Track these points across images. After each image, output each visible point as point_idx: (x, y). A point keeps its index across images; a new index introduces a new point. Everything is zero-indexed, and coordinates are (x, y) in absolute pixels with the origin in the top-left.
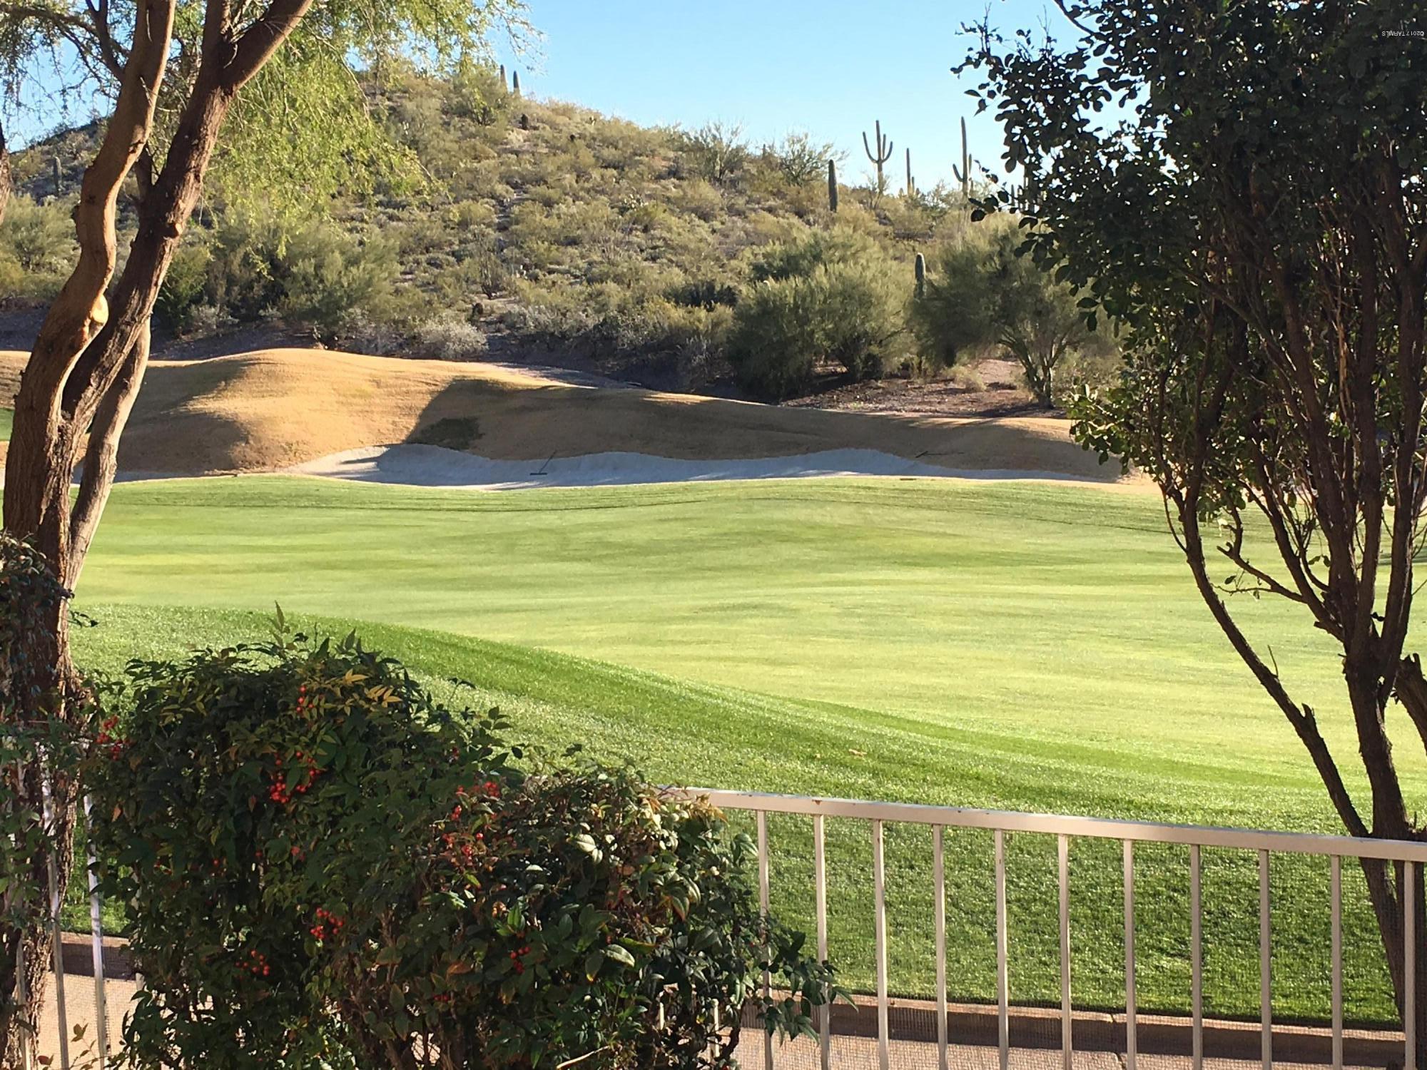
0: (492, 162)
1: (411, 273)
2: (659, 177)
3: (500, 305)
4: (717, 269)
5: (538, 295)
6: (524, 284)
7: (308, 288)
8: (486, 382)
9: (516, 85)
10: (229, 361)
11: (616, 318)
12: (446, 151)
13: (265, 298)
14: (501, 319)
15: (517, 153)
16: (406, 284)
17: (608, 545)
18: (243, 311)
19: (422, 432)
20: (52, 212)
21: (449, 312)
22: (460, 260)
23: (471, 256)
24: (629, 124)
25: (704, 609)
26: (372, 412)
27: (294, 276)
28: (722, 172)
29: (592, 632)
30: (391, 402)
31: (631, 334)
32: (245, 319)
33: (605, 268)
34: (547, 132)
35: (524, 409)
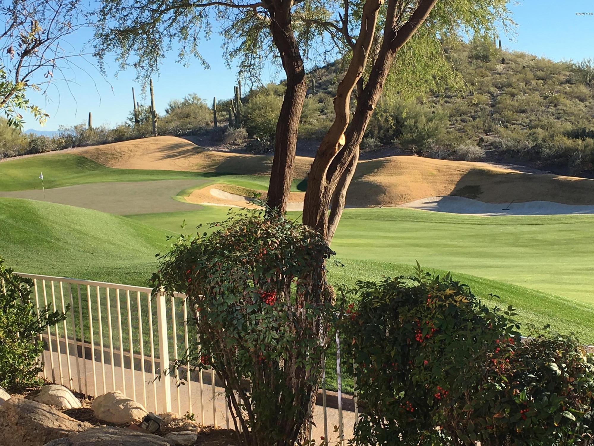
0: (489, 78)
1: (454, 125)
2: (562, 84)
3: (491, 138)
4: (587, 123)
5: (508, 134)
6: (502, 130)
7: (411, 131)
8: (484, 170)
9: (500, 45)
10: (379, 161)
11: (541, 144)
12: (470, 74)
13: (394, 135)
14: (491, 144)
15: (500, 74)
16: (451, 129)
17: (537, 241)
18: (385, 141)
19: (457, 191)
20: (311, 101)
21: (469, 141)
22: (474, 119)
23: (479, 117)
24: (549, 61)
25: (579, 270)
26: (436, 182)
27: (406, 126)
28: (590, 81)
29: (529, 277)
30: (444, 178)
31: (548, 151)
32: (385, 144)
33: (537, 122)
34: (513, 65)
35: (500, 182)
